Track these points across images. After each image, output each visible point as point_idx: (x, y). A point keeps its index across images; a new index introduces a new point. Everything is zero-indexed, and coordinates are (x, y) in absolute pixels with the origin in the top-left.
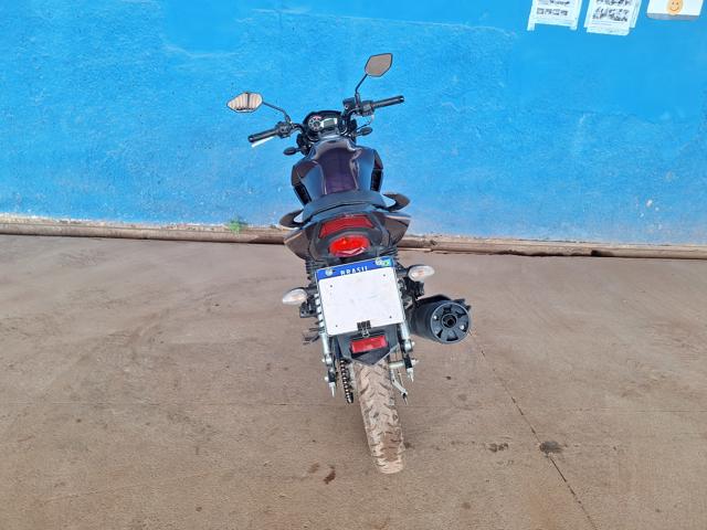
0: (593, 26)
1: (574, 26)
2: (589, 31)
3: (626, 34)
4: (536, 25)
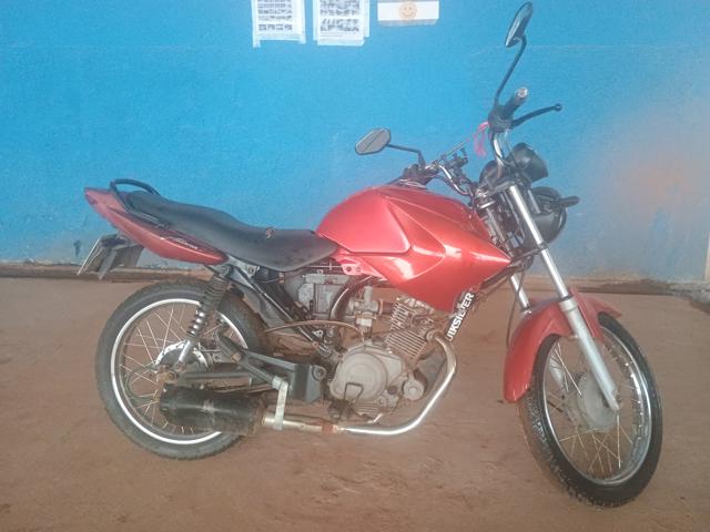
0: (321, 38)
1: (303, 40)
2: (320, 44)
3: (362, 43)
4: (263, 42)
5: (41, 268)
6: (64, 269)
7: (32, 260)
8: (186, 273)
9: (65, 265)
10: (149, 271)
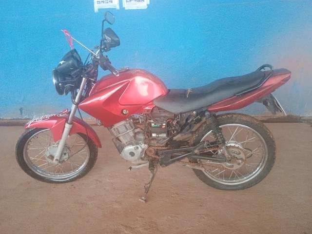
0: (127, 6)
1: (118, 7)
2: (126, 9)
3: (146, 7)
4: (99, 10)
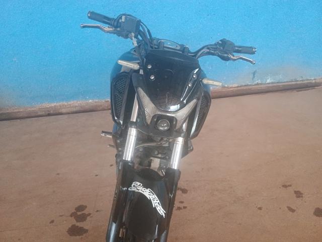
5: (231, 89)
6: (245, 88)
7: (226, 86)
8: (314, 81)
9: (245, 86)
10: (293, 83)
